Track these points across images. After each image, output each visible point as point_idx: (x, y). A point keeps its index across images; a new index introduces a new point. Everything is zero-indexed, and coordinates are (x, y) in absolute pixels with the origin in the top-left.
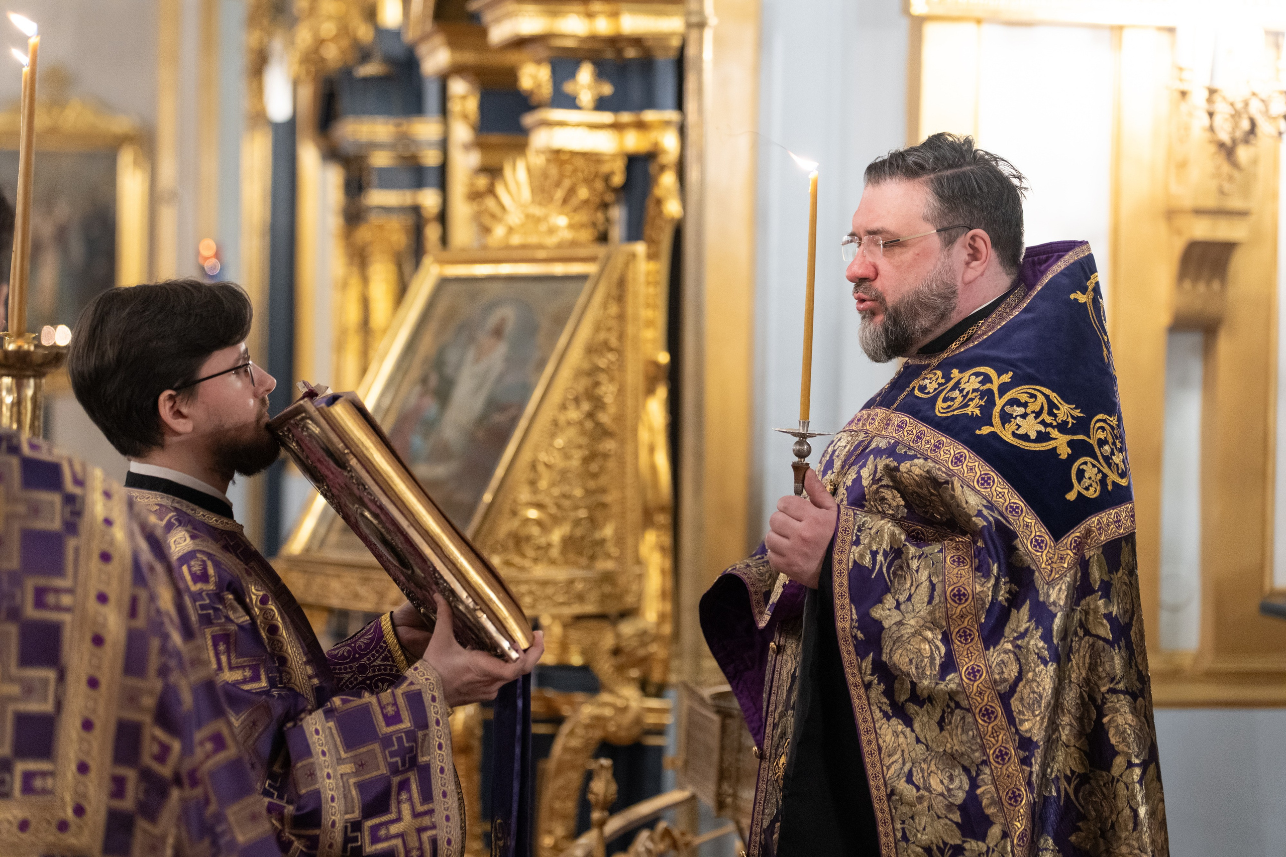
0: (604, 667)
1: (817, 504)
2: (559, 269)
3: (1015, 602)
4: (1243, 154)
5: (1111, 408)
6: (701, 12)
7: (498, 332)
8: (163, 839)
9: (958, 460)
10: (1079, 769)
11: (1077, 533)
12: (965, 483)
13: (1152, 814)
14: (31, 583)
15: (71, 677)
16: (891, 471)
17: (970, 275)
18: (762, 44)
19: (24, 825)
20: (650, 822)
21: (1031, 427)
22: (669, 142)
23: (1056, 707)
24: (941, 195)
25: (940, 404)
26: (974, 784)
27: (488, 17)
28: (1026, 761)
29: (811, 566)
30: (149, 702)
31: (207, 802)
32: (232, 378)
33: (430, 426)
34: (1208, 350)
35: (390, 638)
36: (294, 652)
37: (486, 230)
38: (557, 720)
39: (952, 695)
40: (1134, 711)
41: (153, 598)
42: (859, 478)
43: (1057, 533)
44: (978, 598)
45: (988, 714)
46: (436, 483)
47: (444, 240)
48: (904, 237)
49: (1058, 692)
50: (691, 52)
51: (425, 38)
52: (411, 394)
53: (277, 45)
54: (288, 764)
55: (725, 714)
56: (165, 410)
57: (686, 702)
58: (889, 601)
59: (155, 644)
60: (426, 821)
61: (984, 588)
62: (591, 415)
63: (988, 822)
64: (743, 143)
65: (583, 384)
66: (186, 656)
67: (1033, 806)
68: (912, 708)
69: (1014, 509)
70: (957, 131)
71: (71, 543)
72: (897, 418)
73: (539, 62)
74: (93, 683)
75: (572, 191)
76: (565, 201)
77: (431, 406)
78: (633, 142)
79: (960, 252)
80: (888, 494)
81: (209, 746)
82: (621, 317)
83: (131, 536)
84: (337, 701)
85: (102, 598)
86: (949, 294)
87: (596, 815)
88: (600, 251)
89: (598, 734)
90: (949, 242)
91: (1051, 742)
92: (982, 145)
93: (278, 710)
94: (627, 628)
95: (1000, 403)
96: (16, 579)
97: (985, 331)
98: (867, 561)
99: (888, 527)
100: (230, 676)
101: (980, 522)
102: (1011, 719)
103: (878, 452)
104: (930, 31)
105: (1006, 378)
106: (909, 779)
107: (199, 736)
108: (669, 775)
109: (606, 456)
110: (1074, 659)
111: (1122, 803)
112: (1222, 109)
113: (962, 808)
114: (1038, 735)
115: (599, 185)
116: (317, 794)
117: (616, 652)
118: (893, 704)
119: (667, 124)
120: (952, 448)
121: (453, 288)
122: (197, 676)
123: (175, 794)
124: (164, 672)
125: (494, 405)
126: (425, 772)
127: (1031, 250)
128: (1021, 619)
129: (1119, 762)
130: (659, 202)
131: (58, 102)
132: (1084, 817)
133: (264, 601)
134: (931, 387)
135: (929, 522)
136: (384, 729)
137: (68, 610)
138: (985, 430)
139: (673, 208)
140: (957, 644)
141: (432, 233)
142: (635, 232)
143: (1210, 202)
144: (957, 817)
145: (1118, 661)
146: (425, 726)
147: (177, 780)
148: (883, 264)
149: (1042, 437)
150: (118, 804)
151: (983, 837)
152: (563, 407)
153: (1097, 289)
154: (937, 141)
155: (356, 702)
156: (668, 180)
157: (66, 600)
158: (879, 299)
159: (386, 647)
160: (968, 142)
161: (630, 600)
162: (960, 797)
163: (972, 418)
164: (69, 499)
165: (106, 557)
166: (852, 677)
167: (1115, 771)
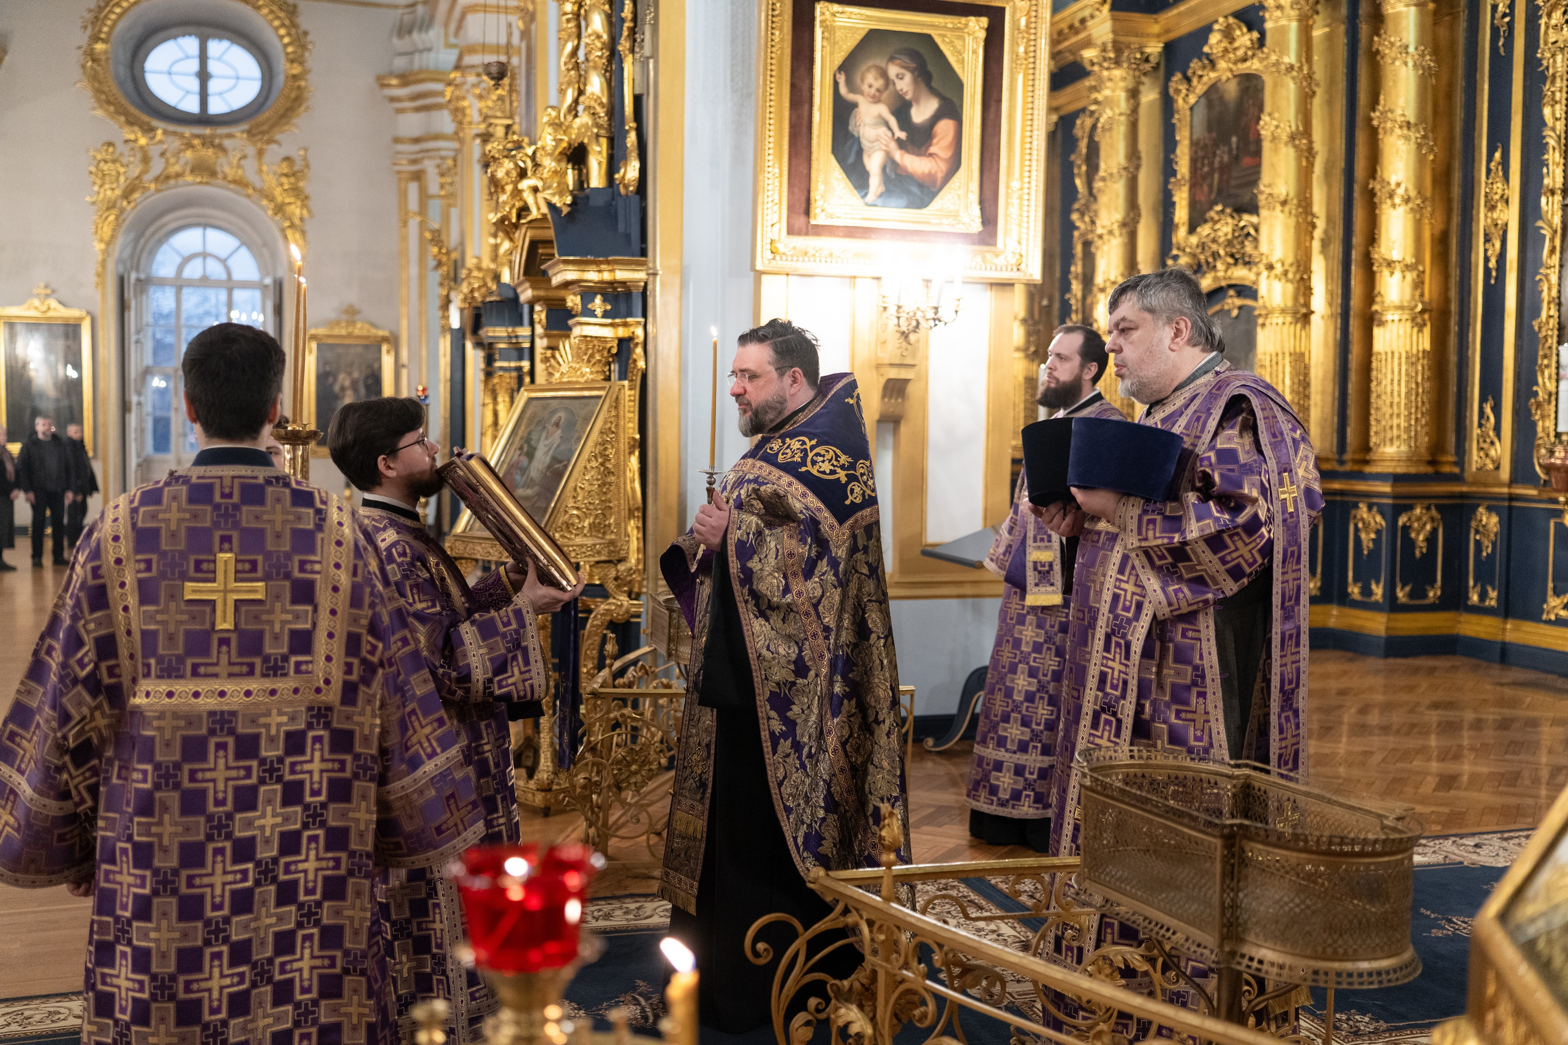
0: (611, 586)
1: (720, 509)
2: (586, 393)
3: (820, 557)
4: (913, 337)
5: (867, 457)
6: (655, 268)
7: (557, 425)
8: (374, 696)
9: (790, 484)
10: (853, 641)
11: (850, 521)
12: (793, 496)
13: (890, 662)
14: (296, 559)
15: (320, 609)
16: (755, 491)
17: (793, 391)
18: (683, 285)
19: (296, 691)
20: (634, 662)
21: (826, 467)
22: (639, 332)
23: (841, 610)
24: (777, 352)
25: (780, 456)
26: (801, 650)
27: (550, 273)
28: (827, 638)
29: (716, 540)
30: (364, 622)
31: (399, 674)
32: (417, 447)
33: (524, 471)
34: (896, 431)
35: (505, 579)
36: (454, 590)
37: (551, 374)
38: (589, 611)
39: (788, 605)
40: (881, 611)
41: (366, 565)
42: (739, 495)
43: (841, 522)
44: (801, 556)
45: (807, 614)
46: (527, 498)
47: (533, 381)
48: (759, 371)
49: (842, 602)
50: (650, 287)
51: (520, 284)
52: (514, 454)
53: (453, 295)
54: (452, 651)
55: (671, 611)
56: (381, 465)
57: (651, 604)
58: (756, 558)
59: (368, 590)
60: (527, 676)
61: (803, 550)
62: (602, 464)
63: (808, 669)
64: (675, 333)
65: (599, 448)
66: (386, 597)
67: (831, 660)
68: (769, 612)
69: (819, 510)
70: (783, 317)
71: (320, 536)
72: (759, 464)
73: (575, 294)
74: (333, 612)
75: (592, 356)
76: (589, 361)
77: (524, 460)
78: (622, 332)
79: (787, 379)
80: (754, 502)
81: (399, 644)
82: (617, 416)
83: (354, 531)
84: (477, 616)
85: (337, 566)
86: (782, 401)
87: (608, 662)
88: (607, 384)
89: (608, 618)
90: (782, 375)
91: (839, 627)
92: (796, 324)
93: (446, 622)
94: (622, 567)
95: (810, 455)
96: (288, 556)
97: (802, 418)
98: (745, 538)
99: (754, 519)
100: (419, 606)
101: (802, 516)
102: (819, 617)
103: (749, 481)
104: (765, 278)
105: (814, 442)
106: (768, 649)
107: (392, 639)
108: (643, 637)
109: (610, 484)
110: (851, 585)
111: (875, 657)
112: (904, 316)
113: (795, 662)
114: (832, 625)
115: (605, 353)
116: (468, 665)
117: (616, 579)
118: (759, 611)
119: (638, 323)
120: (786, 478)
121: (535, 402)
122: (391, 606)
123: (380, 671)
124: (372, 605)
125: (555, 459)
126: (525, 651)
127: (824, 378)
128: (823, 566)
129: (873, 636)
130: (635, 361)
131: (352, 323)
132: (856, 665)
133: (437, 565)
134: (776, 448)
135: (776, 516)
136: (503, 629)
137: (318, 573)
138: (804, 469)
139: (641, 364)
140: (790, 579)
141: (527, 379)
142: (623, 376)
143: (897, 361)
144: (792, 667)
145: (872, 587)
146: (524, 626)
147: (381, 664)
148: (749, 387)
149: (833, 472)
150: (348, 677)
151: (806, 677)
152: (589, 461)
153: (858, 397)
154: (773, 323)
155: (487, 616)
156: (639, 350)
157: (317, 567)
158: (749, 404)
159: (502, 584)
160: (790, 323)
161: (623, 554)
162: (794, 656)
163: (797, 463)
164: (319, 512)
165: (339, 543)
166: (738, 598)
167: (872, 641)
